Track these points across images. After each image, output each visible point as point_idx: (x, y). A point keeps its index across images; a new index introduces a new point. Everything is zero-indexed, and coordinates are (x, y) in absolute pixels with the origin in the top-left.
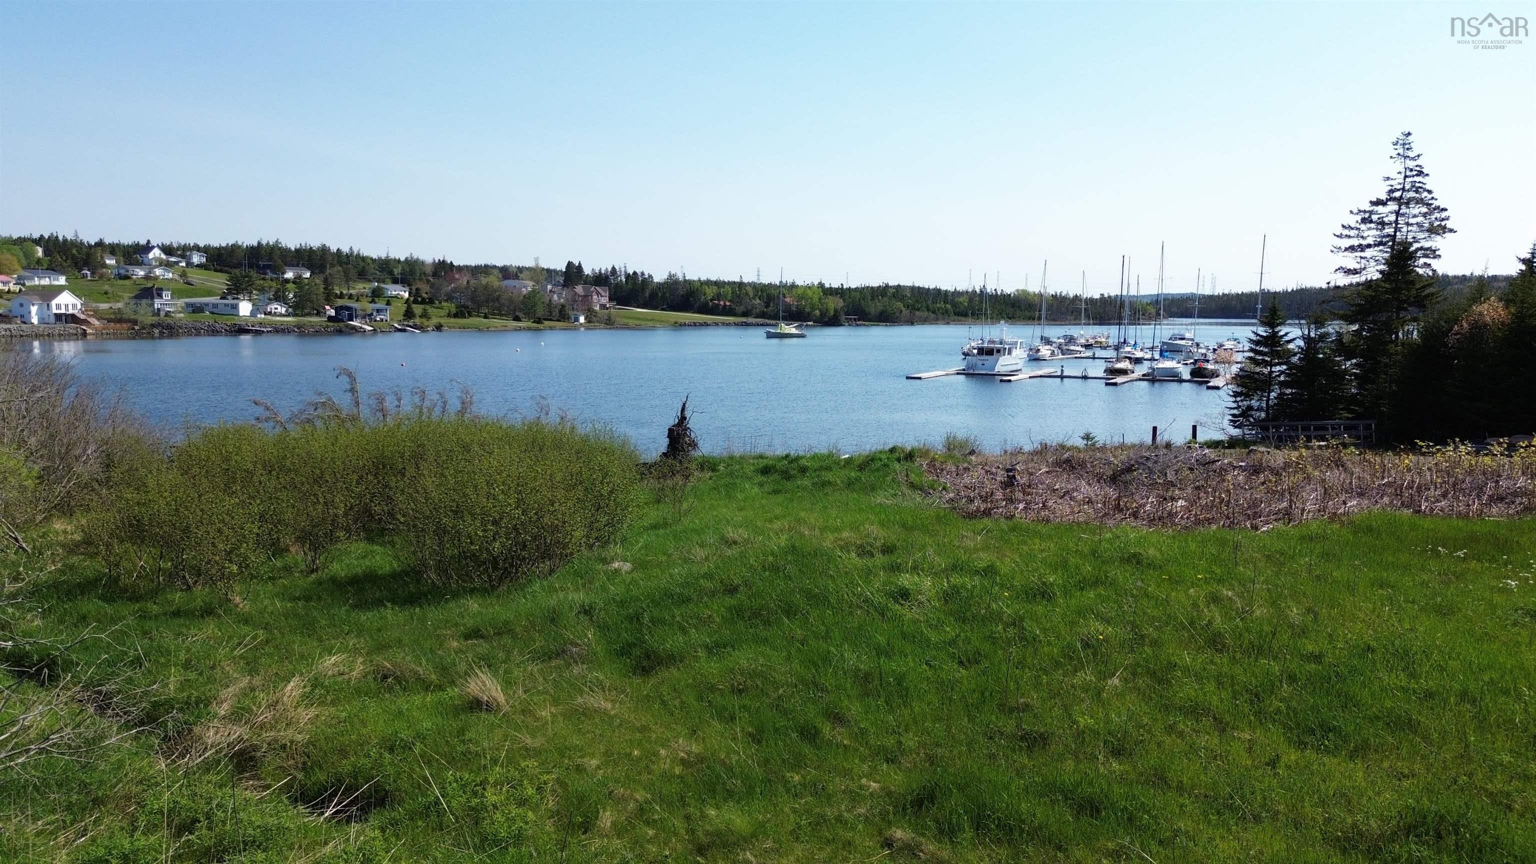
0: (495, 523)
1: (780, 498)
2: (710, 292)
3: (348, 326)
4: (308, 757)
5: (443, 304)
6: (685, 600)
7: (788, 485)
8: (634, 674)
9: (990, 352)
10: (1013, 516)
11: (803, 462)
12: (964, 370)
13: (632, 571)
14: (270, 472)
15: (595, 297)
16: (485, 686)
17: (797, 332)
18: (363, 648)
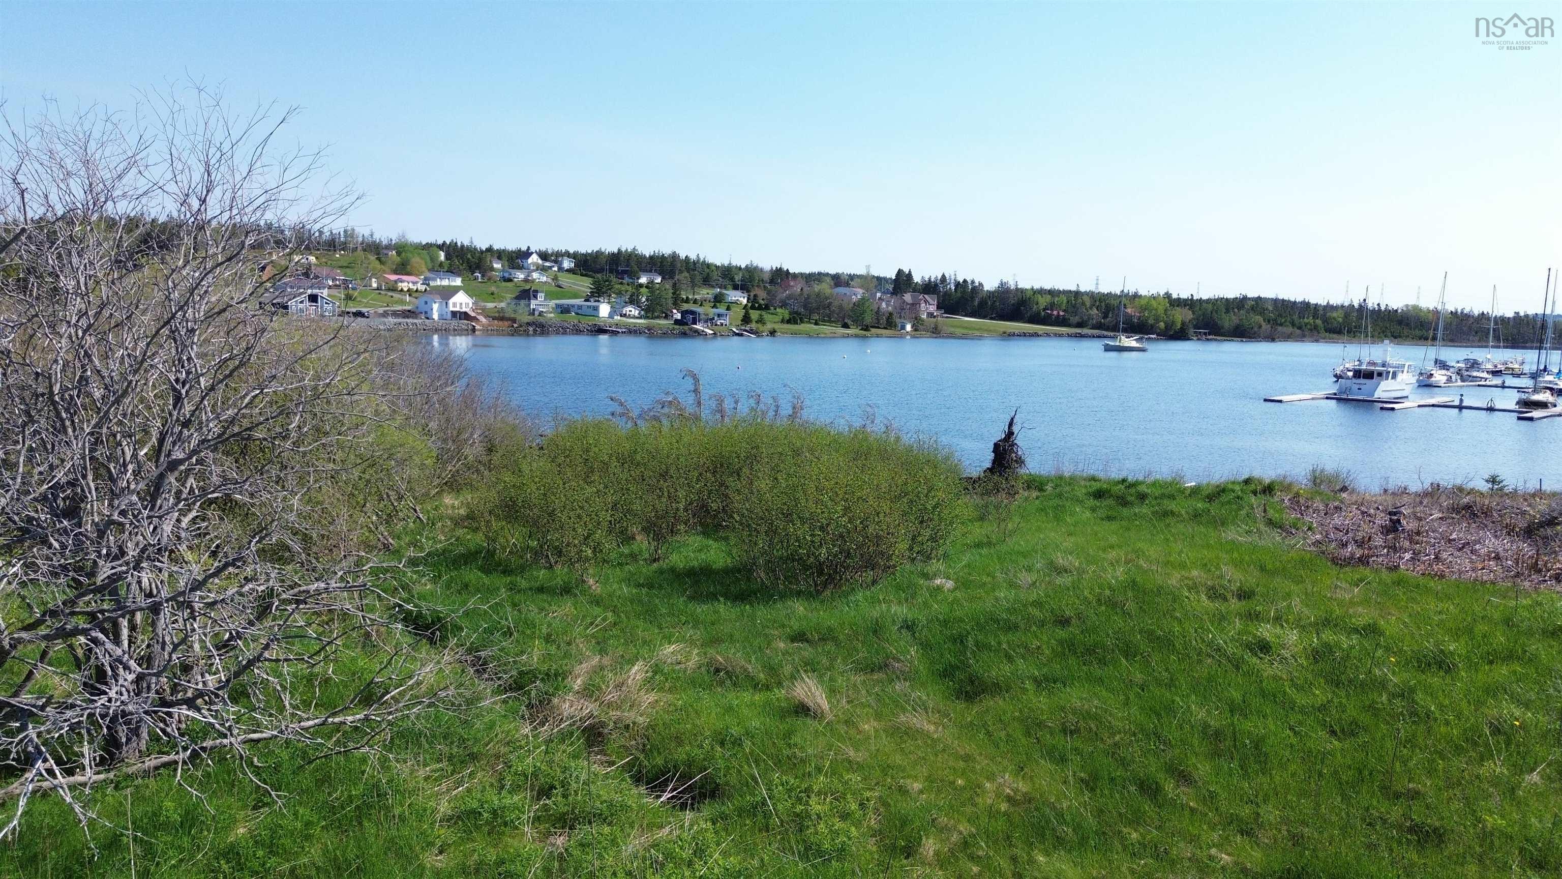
0: (822, 528)
1: (1114, 526)
2: (1043, 301)
3: (691, 329)
4: (648, 740)
5: (778, 310)
6: (1012, 627)
7: (1125, 511)
8: (957, 698)
9: (1369, 375)
10: (1397, 567)
11: (1143, 488)
12: (1335, 394)
13: (955, 589)
14: (623, 464)
15: (923, 305)
16: (810, 691)
17: (1137, 345)
18: (698, 640)
